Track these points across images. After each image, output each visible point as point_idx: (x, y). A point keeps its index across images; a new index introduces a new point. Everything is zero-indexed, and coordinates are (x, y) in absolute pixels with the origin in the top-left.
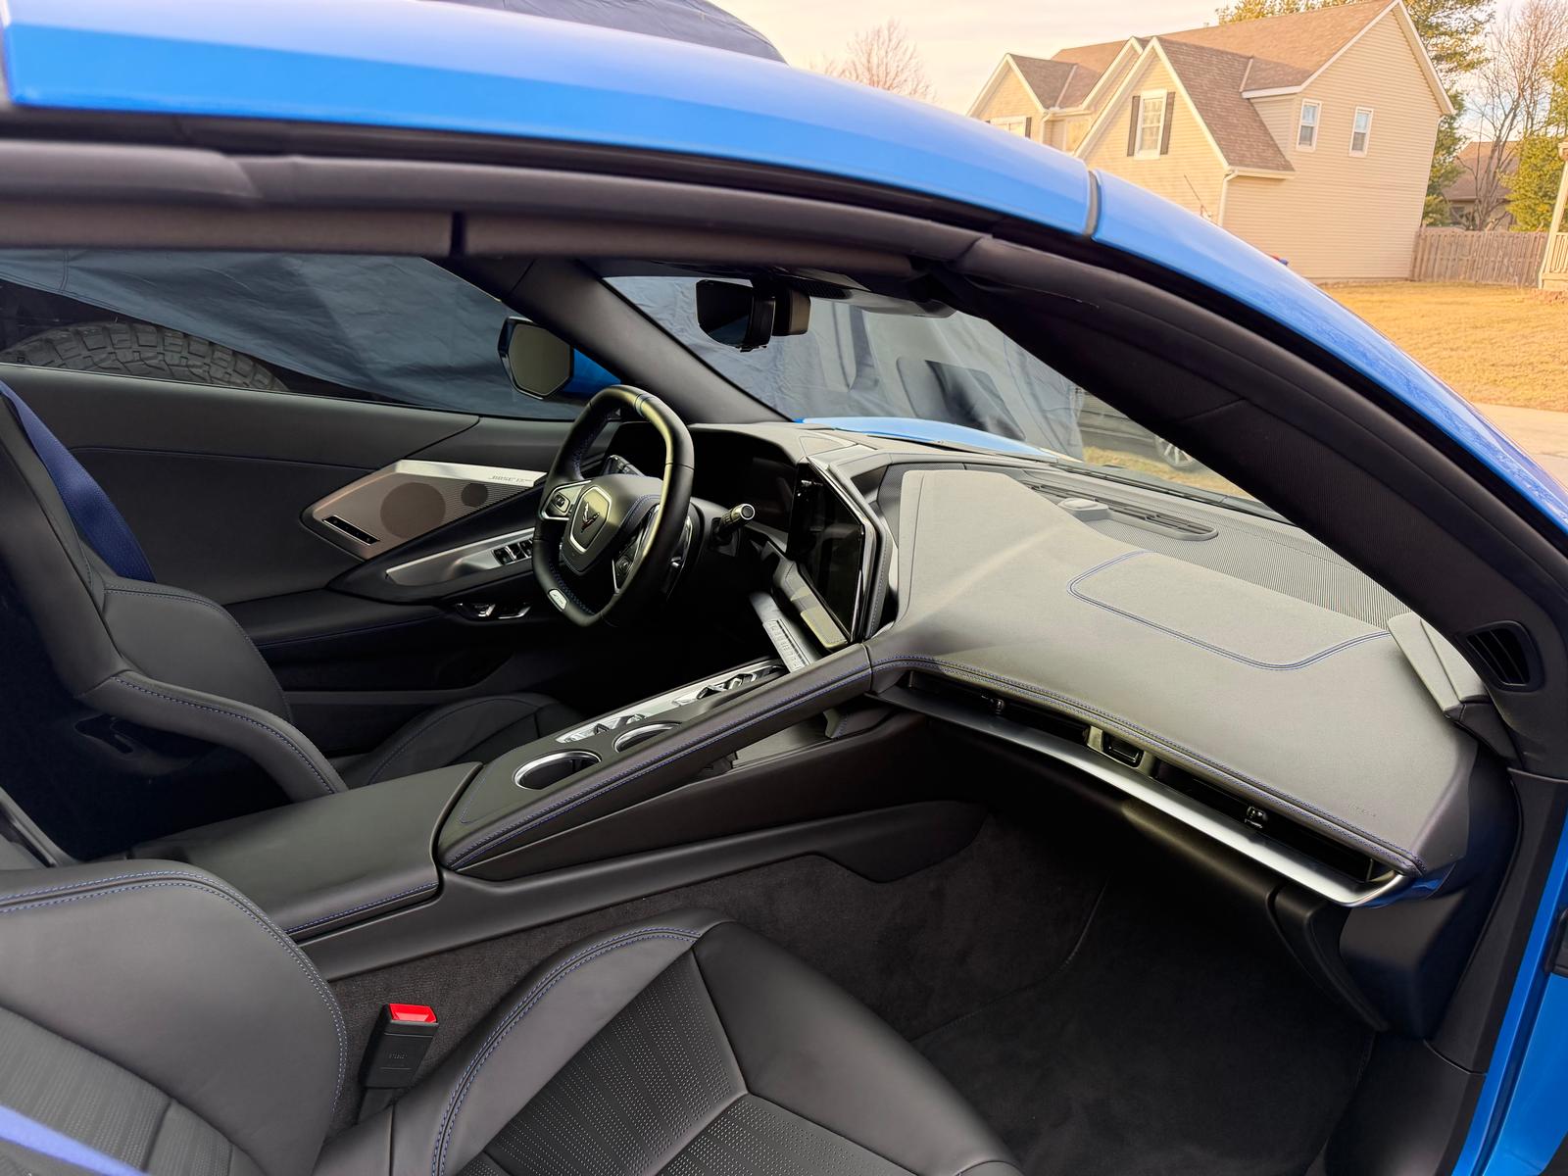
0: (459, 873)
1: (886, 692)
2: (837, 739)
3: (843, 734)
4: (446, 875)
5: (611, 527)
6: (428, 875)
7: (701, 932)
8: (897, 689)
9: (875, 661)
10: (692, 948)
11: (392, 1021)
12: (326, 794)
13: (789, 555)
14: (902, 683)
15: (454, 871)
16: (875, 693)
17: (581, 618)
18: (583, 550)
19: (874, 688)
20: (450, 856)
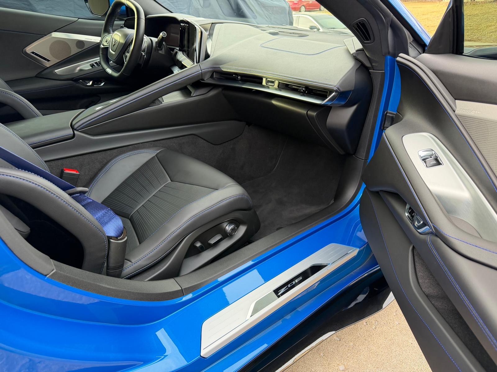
0: (79, 131)
1: (207, 79)
2: (194, 96)
3: (197, 95)
4: (75, 132)
5: (122, 44)
6: (70, 132)
7: (159, 151)
8: (210, 79)
9: (202, 68)
10: (156, 155)
11: (65, 172)
12: (36, 117)
13: (180, 50)
14: (212, 76)
15: (78, 131)
16: (203, 80)
17: (116, 74)
18: (114, 53)
19: (203, 78)
20: (76, 126)
